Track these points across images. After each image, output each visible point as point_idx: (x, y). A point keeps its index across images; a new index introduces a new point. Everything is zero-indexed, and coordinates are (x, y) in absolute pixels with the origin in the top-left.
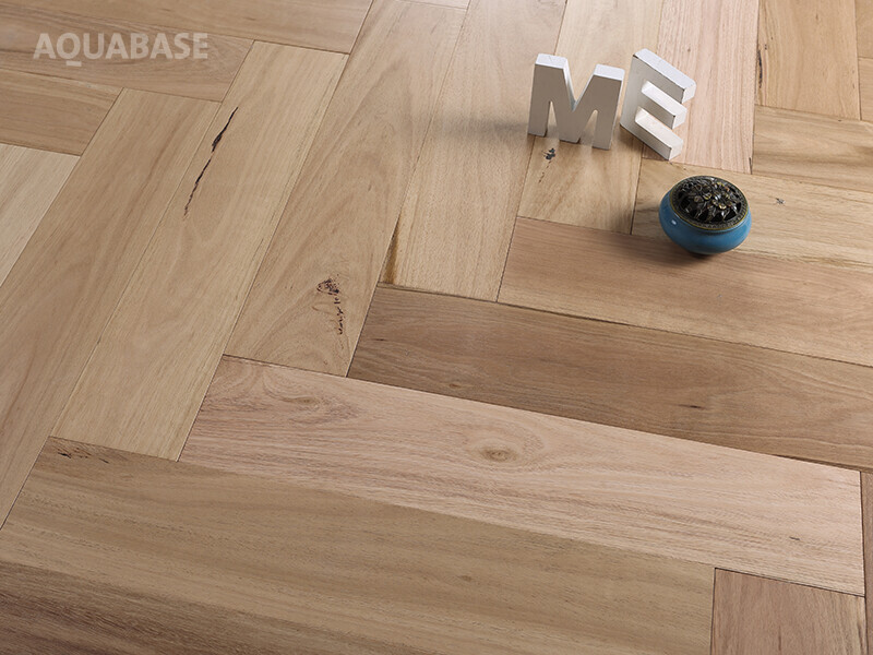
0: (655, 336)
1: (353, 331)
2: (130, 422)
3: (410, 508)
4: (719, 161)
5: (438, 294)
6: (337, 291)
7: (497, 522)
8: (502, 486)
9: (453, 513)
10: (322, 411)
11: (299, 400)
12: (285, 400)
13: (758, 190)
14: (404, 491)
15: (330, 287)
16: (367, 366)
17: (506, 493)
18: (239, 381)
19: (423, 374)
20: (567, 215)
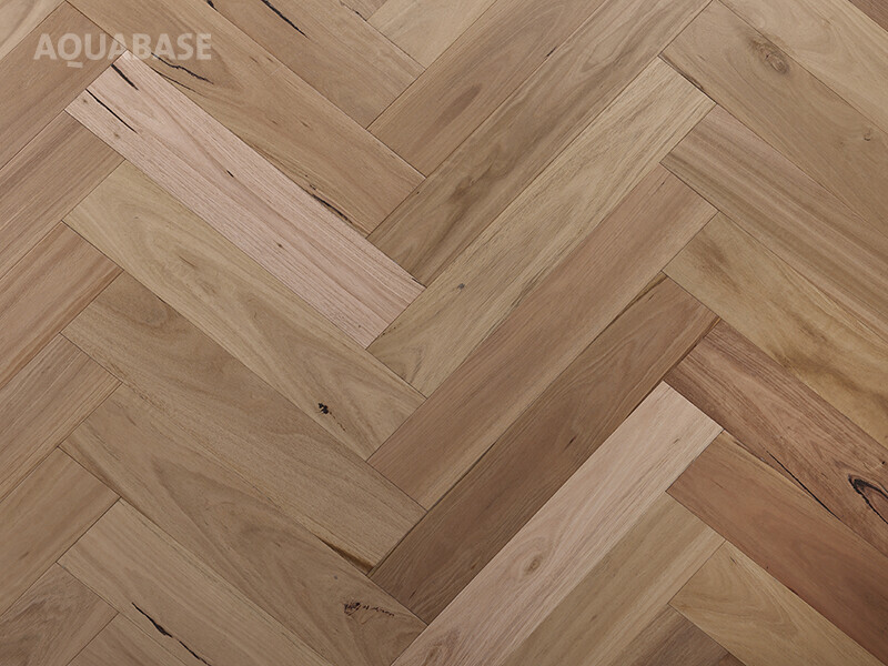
0: (511, 433)
1: (394, 606)
4: (403, 301)
5: (398, 543)
6: (358, 604)
7: (574, 585)
8: (554, 573)
10: (444, 649)
11: (429, 658)
13: (442, 293)
14: (524, 627)
15: (352, 607)
16: (427, 610)
17: (559, 574)
19: (454, 581)
20: (385, 429)
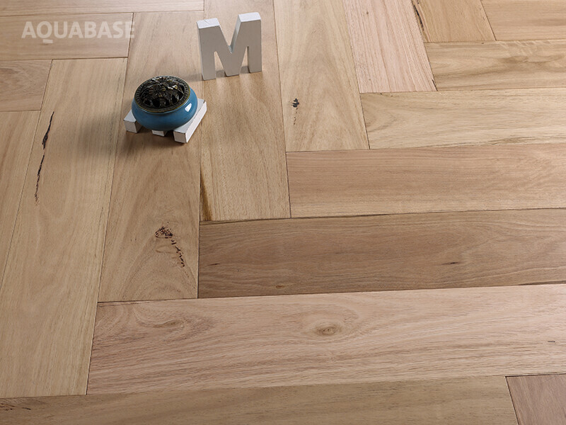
0: (409, 218)
1: (192, 263)
2: (39, 372)
3: (276, 387)
4: (413, 86)
5: (246, 221)
6: (171, 235)
7: (344, 381)
8: (338, 354)
9: (309, 383)
10: (187, 328)
11: (167, 324)
12: (156, 326)
13: (445, 101)
14: (267, 375)
15: (165, 233)
16: (210, 286)
17: (341, 358)
18: (116, 320)
19: (255, 283)
20: (321, 144)
